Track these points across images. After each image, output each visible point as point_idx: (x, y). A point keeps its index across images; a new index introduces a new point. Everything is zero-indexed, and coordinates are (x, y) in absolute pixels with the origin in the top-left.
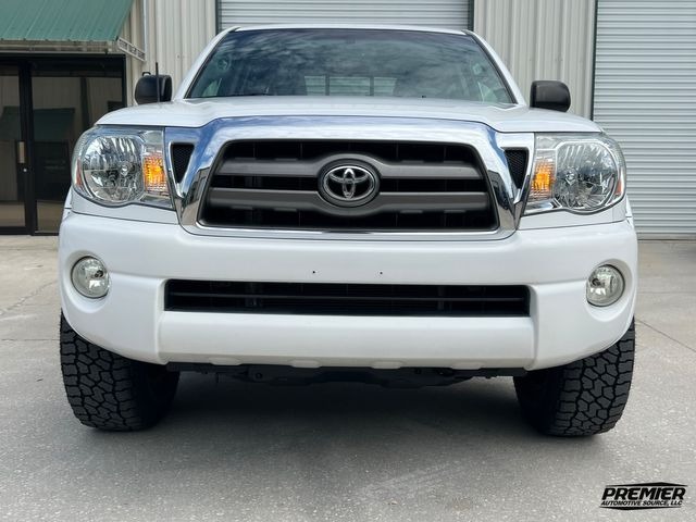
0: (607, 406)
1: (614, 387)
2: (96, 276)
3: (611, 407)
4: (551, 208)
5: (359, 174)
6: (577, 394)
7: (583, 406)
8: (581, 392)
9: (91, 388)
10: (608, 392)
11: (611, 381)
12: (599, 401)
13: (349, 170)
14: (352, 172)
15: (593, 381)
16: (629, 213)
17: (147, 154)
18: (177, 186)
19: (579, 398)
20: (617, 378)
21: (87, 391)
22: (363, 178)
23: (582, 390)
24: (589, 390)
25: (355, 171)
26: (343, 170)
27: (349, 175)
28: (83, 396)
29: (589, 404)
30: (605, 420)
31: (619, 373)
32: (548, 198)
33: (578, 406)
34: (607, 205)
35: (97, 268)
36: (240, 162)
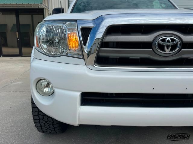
2: (47, 86)
5: (173, 40)
9: (44, 123)
14: (170, 40)
17: (69, 33)
18: (84, 47)
21: (43, 125)
22: (175, 43)
25: (171, 39)
26: (166, 39)
27: (168, 41)
28: (41, 126)
35: (47, 83)
36: (114, 35)
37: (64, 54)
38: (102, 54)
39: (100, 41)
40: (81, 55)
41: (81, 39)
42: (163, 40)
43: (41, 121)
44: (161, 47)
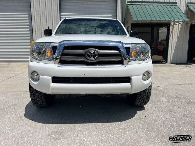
37: (45, 59)
38: (62, 59)
39: (61, 53)
40: (53, 59)
41: (52, 52)
42: (90, 53)
43: (34, 95)
44: (89, 56)
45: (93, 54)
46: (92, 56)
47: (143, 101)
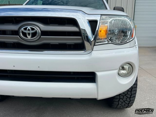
0: (128, 103)
1: (130, 98)
3: (129, 103)
4: (107, 43)
6: (118, 100)
7: (120, 103)
8: (119, 99)
10: (128, 99)
11: (129, 96)
12: (125, 102)
13: (29, 28)
15: (123, 96)
16: (137, 44)
19: (119, 101)
20: (131, 95)
23: (120, 99)
24: (122, 99)
25: (31, 28)
26: (27, 28)
29: (122, 102)
30: (127, 106)
31: (132, 94)
32: (106, 39)
33: (119, 103)
34: (128, 41)
45: (31, 32)
46: (29, 34)
47: (124, 103)
